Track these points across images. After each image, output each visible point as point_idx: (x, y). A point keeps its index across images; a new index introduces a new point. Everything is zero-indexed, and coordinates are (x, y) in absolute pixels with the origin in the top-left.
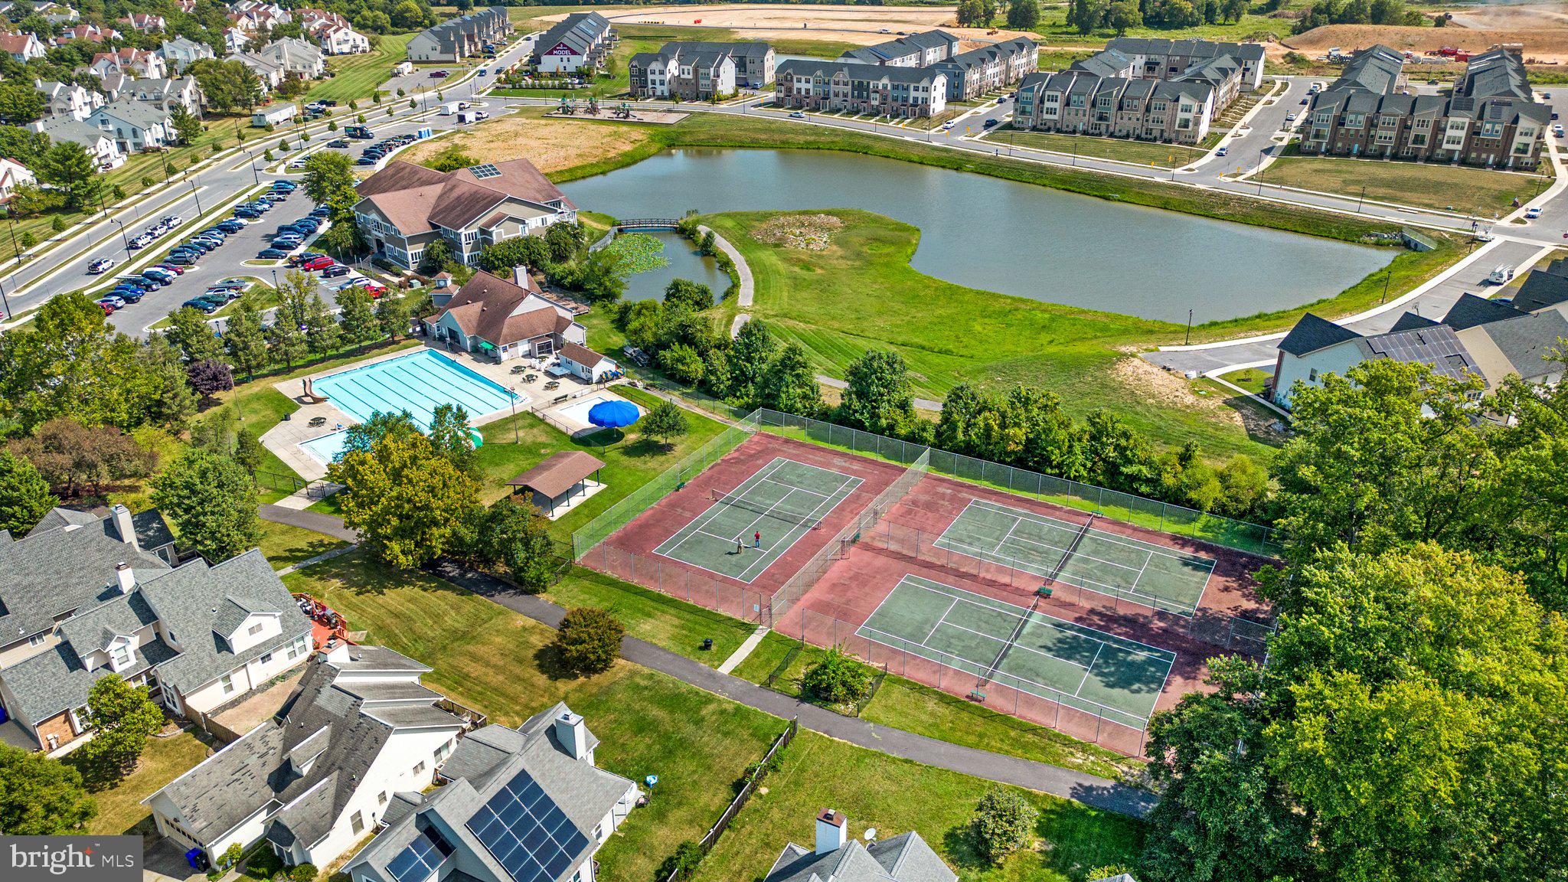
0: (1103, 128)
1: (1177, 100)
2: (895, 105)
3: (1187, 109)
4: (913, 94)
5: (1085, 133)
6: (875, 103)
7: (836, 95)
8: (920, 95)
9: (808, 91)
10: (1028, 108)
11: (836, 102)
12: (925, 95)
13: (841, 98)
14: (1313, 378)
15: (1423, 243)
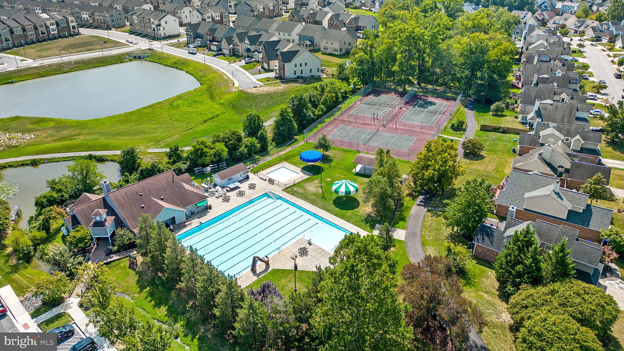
14: (296, 66)
15: (142, 55)
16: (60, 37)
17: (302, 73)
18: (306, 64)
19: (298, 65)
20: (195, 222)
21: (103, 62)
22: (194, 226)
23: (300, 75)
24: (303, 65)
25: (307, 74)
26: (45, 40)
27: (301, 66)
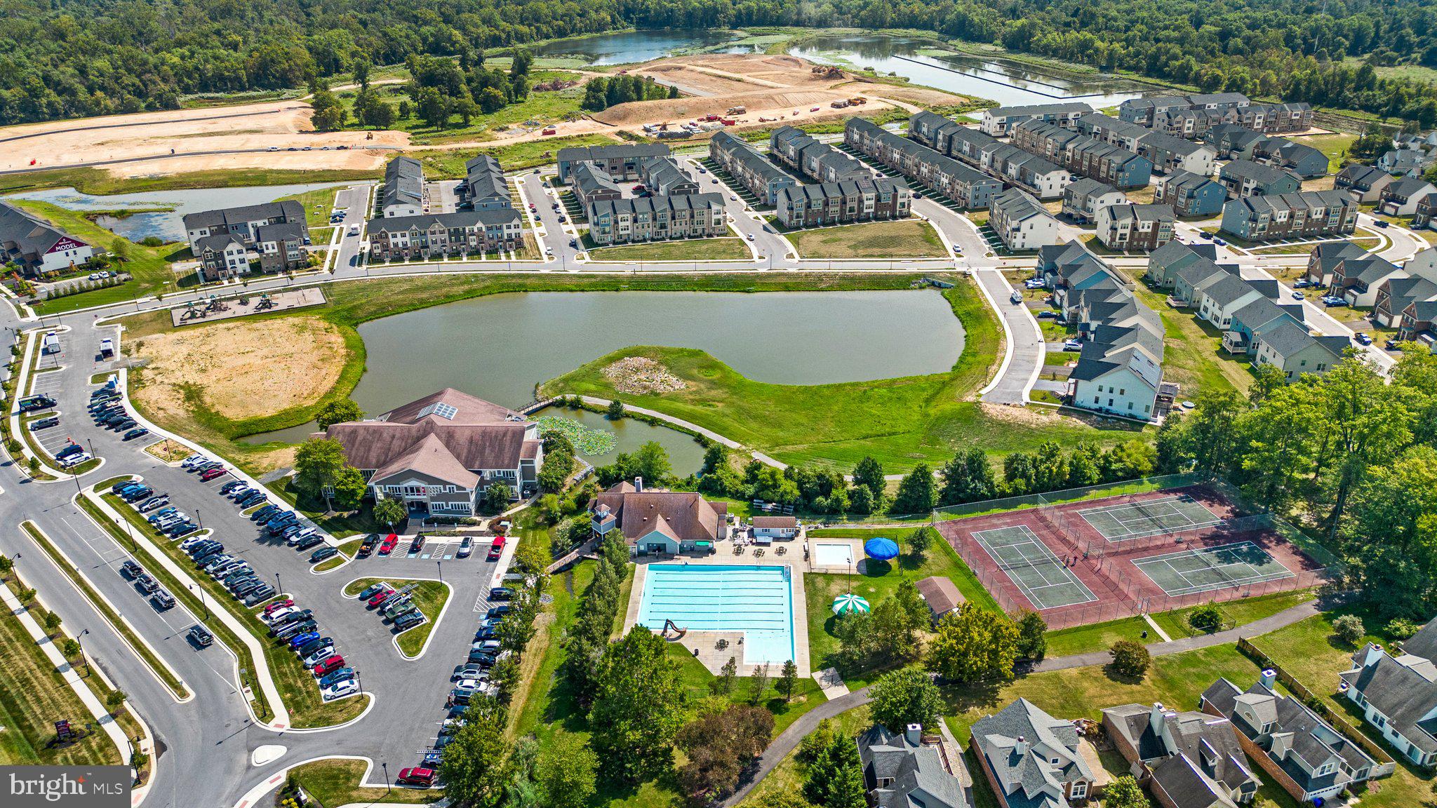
0: (663, 234)
1: (709, 207)
2: (491, 242)
3: (718, 213)
4: (506, 231)
5: (653, 240)
6: (473, 244)
7: (434, 242)
8: (513, 231)
9: (405, 244)
10: (607, 229)
11: (435, 248)
12: (517, 231)
13: (439, 244)
14: (1100, 390)
15: (943, 282)
16: (876, 218)
17: (1111, 404)
18: (1122, 392)
19: (1106, 389)
20: (686, 559)
21: (878, 284)
22: (679, 563)
23: (1107, 406)
24: (1117, 392)
25: (1120, 407)
26: (851, 221)
27: (1111, 391)
